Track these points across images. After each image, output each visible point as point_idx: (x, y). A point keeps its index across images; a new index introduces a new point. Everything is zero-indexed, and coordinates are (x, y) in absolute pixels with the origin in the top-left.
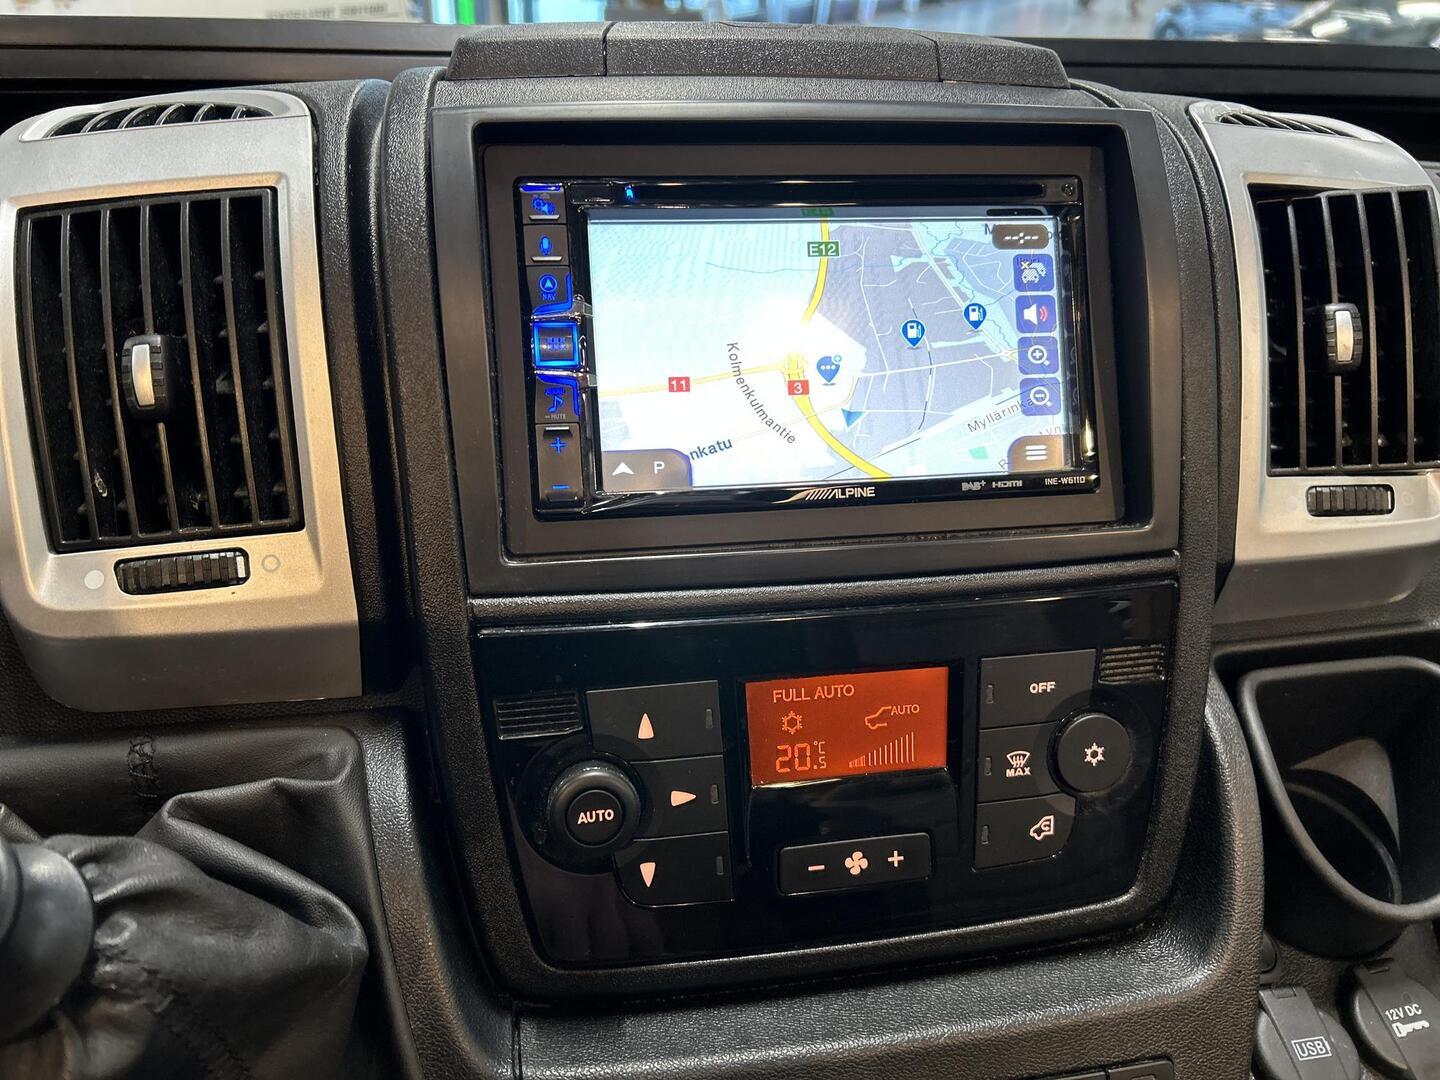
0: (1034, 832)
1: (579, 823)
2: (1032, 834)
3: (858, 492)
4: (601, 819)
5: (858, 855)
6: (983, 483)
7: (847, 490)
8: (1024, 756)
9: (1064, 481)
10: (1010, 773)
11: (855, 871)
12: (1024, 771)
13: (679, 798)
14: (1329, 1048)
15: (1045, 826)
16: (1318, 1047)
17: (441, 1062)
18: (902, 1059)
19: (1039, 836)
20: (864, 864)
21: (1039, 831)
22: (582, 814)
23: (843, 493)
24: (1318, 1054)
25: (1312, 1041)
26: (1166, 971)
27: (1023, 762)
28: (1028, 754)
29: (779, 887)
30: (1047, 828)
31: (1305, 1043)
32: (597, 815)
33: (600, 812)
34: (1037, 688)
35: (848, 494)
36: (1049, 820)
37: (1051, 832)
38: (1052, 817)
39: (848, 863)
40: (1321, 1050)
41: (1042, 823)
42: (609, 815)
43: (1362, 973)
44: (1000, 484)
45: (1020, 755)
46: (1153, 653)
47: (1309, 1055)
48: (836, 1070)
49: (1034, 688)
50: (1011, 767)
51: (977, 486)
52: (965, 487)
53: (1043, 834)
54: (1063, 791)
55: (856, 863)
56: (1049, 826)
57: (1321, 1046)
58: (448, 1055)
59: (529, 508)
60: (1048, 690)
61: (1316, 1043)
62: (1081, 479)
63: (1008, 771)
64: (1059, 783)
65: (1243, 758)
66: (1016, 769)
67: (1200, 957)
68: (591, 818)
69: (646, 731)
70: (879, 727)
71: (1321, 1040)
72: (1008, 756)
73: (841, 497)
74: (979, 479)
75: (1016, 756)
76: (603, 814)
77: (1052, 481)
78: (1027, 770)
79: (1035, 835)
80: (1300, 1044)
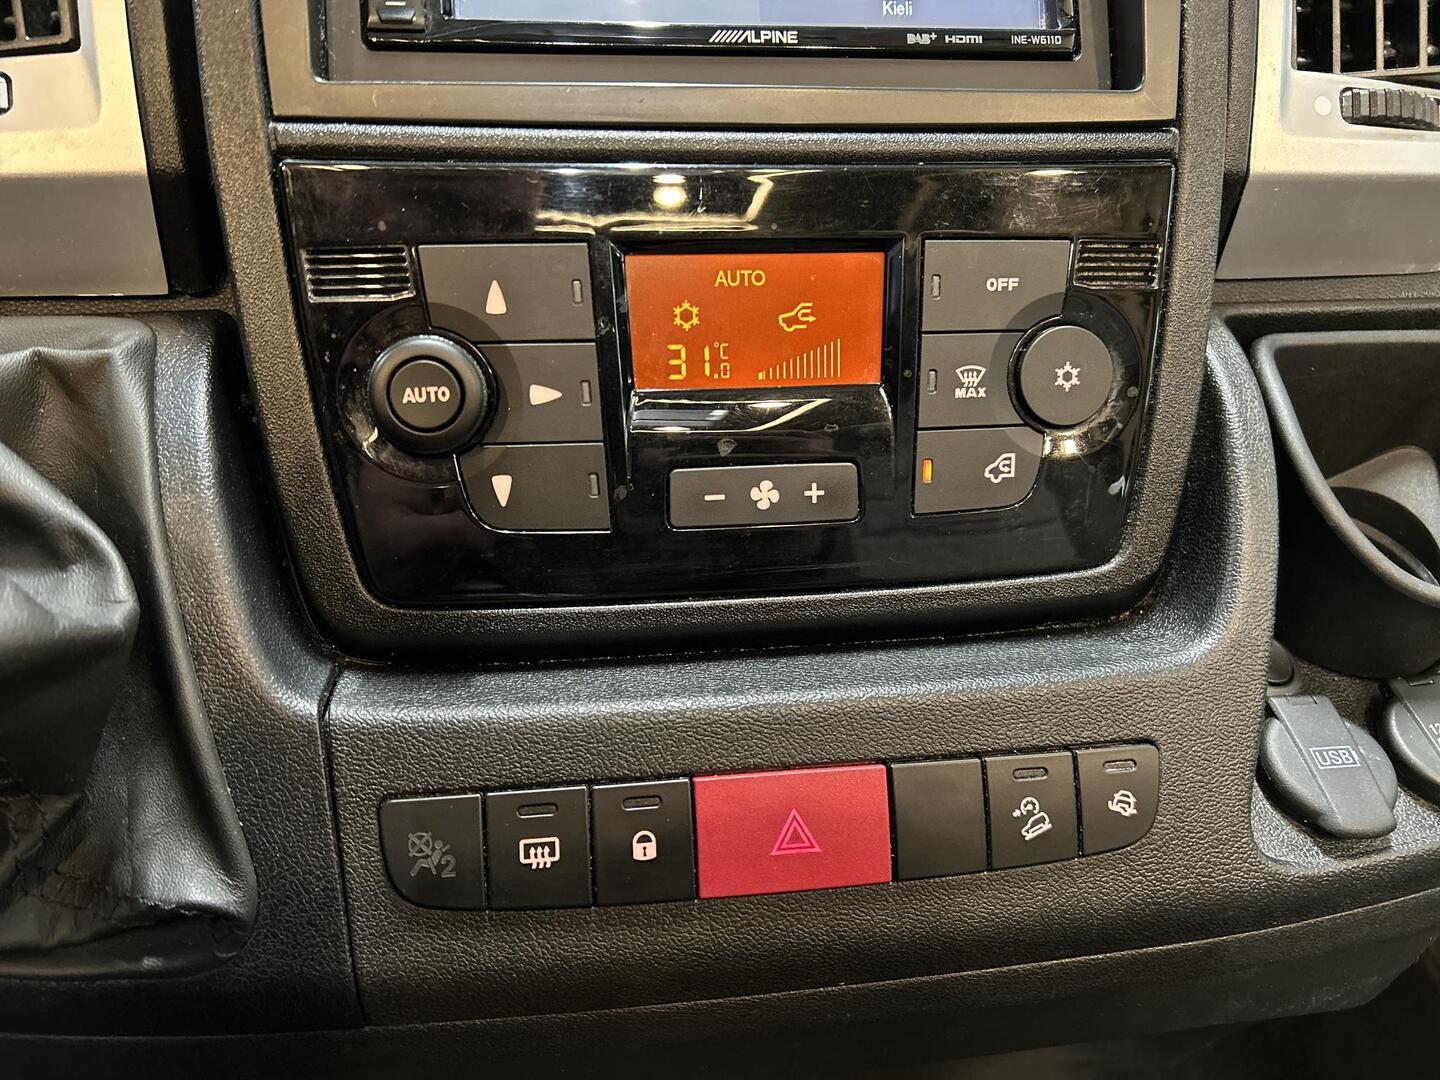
0: (991, 472)
1: (405, 401)
2: (987, 475)
3: (776, 37)
4: (433, 400)
5: (766, 485)
6: (934, 36)
7: (762, 33)
8: (979, 372)
9: (1035, 40)
10: (960, 393)
11: (763, 505)
12: (978, 393)
13: (540, 395)
14: (1357, 758)
15: (1004, 466)
16: (1343, 757)
17: (226, 687)
18: (812, 718)
19: (996, 478)
20: (775, 496)
21: (996, 472)
22: (408, 390)
23: (758, 36)
24: (1343, 764)
25: (1336, 750)
26: (1154, 648)
27: (977, 381)
28: (984, 370)
29: (669, 520)
30: (1006, 469)
31: (1327, 751)
32: (428, 394)
33: (432, 390)
34: (996, 284)
35: (763, 38)
36: (1010, 459)
37: (1012, 475)
38: (1013, 455)
39: (755, 494)
40: (1348, 760)
41: (999, 462)
42: (444, 394)
43: (1399, 686)
44: (955, 39)
45: (972, 370)
46: (1143, 255)
47: (1332, 764)
48: (728, 726)
49: (992, 285)
50: (961, 386)
51: (925, 40)
52: (911, 39)
53: (1001, 476)
54: (1026, 424)
55: (765, 495)
56: (1009, 466)
57: (1347, 756)
58: (234, 680)
59: (356, 30)
60: (1010, 289)
61: (1340, 752)
62: (1057, 41)
63: (957, 390)
64: (1022, 413)
65: (1256, 403)
66: (968, 388)
67: (1196, 632)
68: (420, 396)
69: (496, 304)
70: (796, 329)
71: (1347, 750)
72: (958, 371)
73: (754, 41)
74: (929, 32)
75: (968, 371)
76: (436, 393)
77: (1022, 40)
78: (982, 391)
79: (992, 476)
80: (1320, 752)
